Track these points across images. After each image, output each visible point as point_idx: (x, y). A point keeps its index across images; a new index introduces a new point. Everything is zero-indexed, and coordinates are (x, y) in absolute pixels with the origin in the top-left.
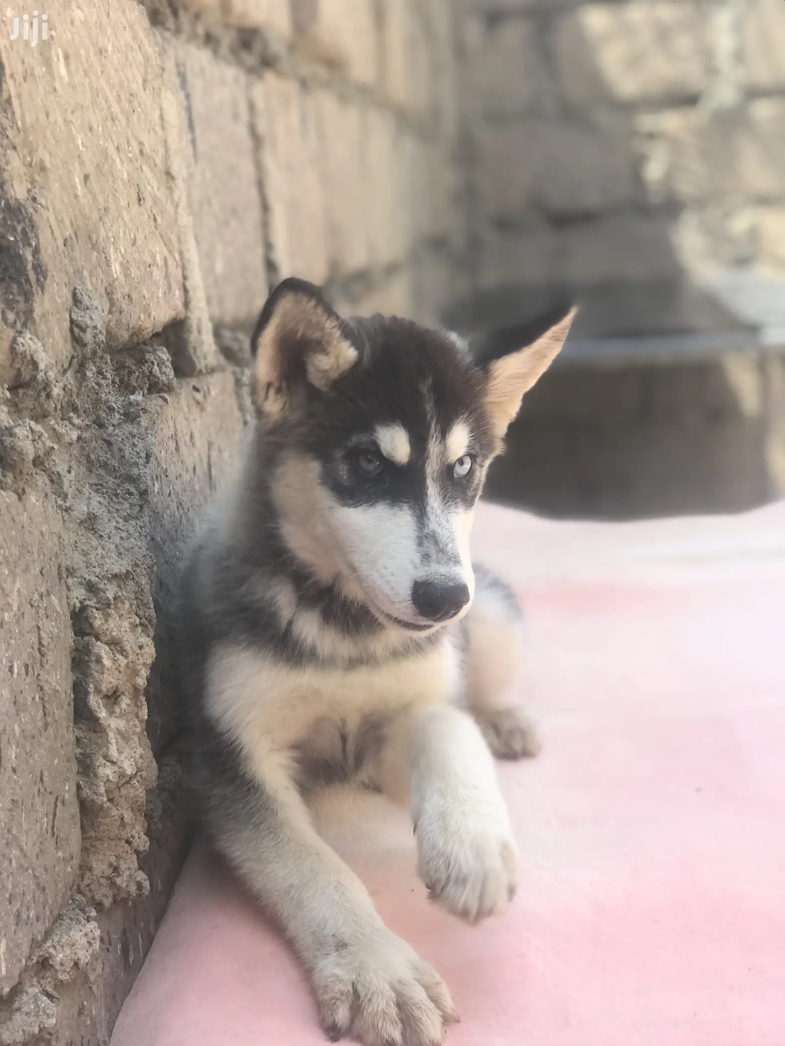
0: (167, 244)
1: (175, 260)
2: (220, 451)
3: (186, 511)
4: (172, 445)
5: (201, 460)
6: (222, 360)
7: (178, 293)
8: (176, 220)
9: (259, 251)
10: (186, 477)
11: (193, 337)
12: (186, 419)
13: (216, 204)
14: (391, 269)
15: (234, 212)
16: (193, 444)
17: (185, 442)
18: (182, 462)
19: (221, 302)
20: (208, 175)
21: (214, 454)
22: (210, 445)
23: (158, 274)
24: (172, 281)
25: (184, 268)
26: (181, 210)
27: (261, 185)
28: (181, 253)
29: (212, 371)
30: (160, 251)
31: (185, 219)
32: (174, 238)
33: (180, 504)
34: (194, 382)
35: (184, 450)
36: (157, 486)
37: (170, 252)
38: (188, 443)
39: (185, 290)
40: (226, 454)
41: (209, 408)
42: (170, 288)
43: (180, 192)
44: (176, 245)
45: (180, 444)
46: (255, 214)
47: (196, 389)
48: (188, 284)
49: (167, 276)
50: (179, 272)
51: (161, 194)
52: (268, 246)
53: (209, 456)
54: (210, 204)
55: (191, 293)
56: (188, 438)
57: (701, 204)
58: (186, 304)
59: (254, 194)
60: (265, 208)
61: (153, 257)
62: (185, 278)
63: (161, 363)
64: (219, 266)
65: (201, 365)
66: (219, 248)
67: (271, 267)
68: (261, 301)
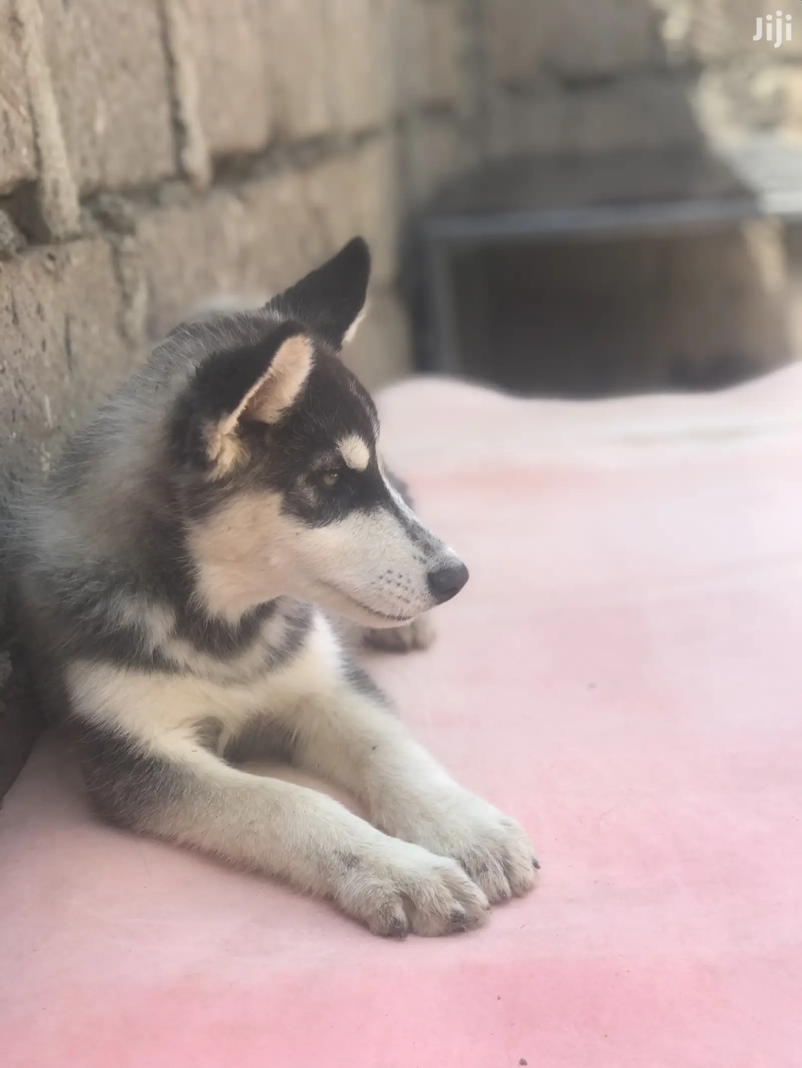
0: (9, 96)
1: (19, 113)
2: (85, 325)
3: (28, 388)
4: (8, 317)
5: (53, 333)
6: (93, 225)
7: (25, 154)
8: (24, 71)
9: (164, 111)
10: (30, 353)
11: (47, 199)
12: (31, 290)
13: (96, 57)
15: (124, 65)
16: (42, 318)
17: (29, 315)
18: (23, 336)
19: (102, 163)
20: (86, 23)
21: (76, 330)
22: (68, 320)
24: (16, 138)
25: (35, 124)
26: (31, 60)
27: (165, 38)
28: (31, 109)
29: (75, 237)
31: (38, 68)
32: (19, 90)
33: (19, 382)
34: (49, 249)
35: (26, 322)
37: (12, 104)
38: (33, 315)
39: (37, 149)
40: (95, 330)
41: (67, 279)
42: (12, 144)
43: (33, 40)
44: (23, 98)
45: (20, 316)
46: (156, 69)
47: (52, 257)
48: (41, 142)
49: (8, 133)
50: (28, 129)
52: (175, 104)
53: (67, 331)
54: (86, 54)
55: (44, 152)
56: (33, 310)
57: (723, 64)
58: (39, 163)
59: (156, 46)
60: (171, 62)
62: (36, 135)
64: (100, 125)
65: (58, 230)
66: (101, 105)
67: (179, 128)
68: (164, 165)
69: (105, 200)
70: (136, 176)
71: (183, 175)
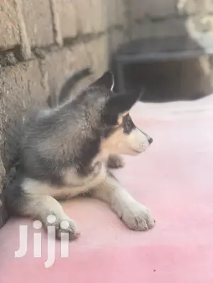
0: (13, 23)
1: (16, 27)
2: (33, 83)
3: (19, 99)
4: (14, 80)
5: (25, 85)
6: (34, 57)
7: (18, 38)
8: (17, 16)
9: (51, 27)
10: (20, 90)
11: (23, 50)
12: (20, 73)
13: (34, 12)
14: (100, 34)
15: (41, 15)
16: (22, 81)
18: (18, 85)
19: (36, 40)
20: (32, 4)
21: (31, 83)
22: (29, 81)
23: (10, 32)
24: (15, 33)
25: (20, 30)
26: (19, 13)
27: (51, 8)
28: (19, 26)
29: (30, 60)
30: (10, 25)
31: (20, 16)
32: (16, 21)
33: (17, 97)
34: (24, 63)
35: (18, 82)
36: (8, 92)
37: (15, 25)
38: (20, 80)
39: (20, 37)
40: (35, 84)
41: (28, 70)
42: (14, 35)
43: (19, 8)
44: (17, 23)
45: (17, 80)
46: (49, 16)
47: (24, 65)
48: (21, 35)
49: (13, 32)
50: (18, 31)
51: (11, 8)
52: (54, 25)
53: (29, 84)
54: (32, 12)
55: (22, 37)
56: (20, 78)
57: (194, 15)
58: (21, 40)
59: (49, 11)
60: (53, 14)
61: (8, 27)
62: (20, 33)
63: (11, 57)
64: (35, 31)
65: (26, 58)
66: (35, 25)
67: (55, 31)
68: (51, 41)
69: (37, 50)
70: (44, 44)
71: (56, 44)
